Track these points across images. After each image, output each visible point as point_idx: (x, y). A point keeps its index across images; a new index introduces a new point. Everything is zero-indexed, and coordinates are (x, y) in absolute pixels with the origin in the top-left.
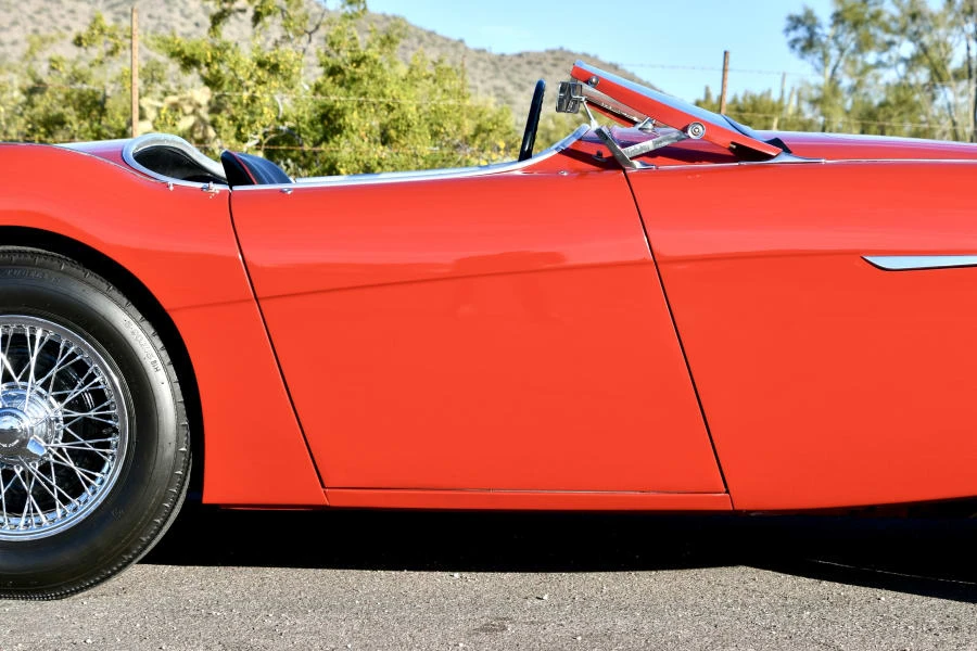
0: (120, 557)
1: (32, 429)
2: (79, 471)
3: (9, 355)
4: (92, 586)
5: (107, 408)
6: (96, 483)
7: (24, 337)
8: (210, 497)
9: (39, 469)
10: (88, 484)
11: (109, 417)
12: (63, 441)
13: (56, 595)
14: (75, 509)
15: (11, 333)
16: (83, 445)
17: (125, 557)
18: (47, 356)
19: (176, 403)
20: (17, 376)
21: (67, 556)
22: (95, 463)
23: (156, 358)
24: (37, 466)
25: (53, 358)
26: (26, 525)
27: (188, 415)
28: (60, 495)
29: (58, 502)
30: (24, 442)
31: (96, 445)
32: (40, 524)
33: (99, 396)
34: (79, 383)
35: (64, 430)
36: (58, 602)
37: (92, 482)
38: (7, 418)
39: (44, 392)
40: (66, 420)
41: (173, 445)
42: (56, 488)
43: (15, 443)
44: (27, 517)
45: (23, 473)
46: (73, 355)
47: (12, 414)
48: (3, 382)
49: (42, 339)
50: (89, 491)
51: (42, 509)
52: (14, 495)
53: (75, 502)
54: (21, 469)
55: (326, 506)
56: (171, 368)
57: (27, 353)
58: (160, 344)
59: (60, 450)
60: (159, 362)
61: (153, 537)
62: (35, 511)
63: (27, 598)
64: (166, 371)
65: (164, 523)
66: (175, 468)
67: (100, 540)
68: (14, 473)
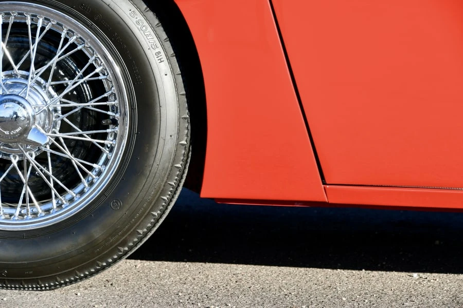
0: (116, 250)
1: (34, 117)
2: (76, 161)
3: (10, 44)
4: (86, 277)
5: (105, 99)
6: (92, 174)
7: (25, 25)
8: (209, 190)
9: (36, 159)
10: (85, 174)
11: (106, 108)
12: (60, 131)
13: (50, 286)
14: (71, 200)
15: (11, 21)
16: (81, 135)
17: (122, 249)
18: (47, 46)
19: (178, 95)
20: (16, 64)
21: (63, 247)
22: (92, 154)
23: (160, 49)
24: (34, 156)
25: (52, 48)
26: (21, 215)
27: (190, 108)
28: (56, 185)
29: (54, 191)
30: (26, 130)
31: (93, 136)
32: (35, 214)
33: (98, 87)
34: (79, 74)
35: (62, 121)
36: (51, 292)
37: (90, 173)
38: (10, 105)
39: (42, 81)
40: (64, 110)
41: (175, 137)
42: (52, 177)
43: (18, 130)
44: (22, 207)
45: (20, 163)
46: (73, 46)
47: (13, 101)
48: (4, 70)
49: (43, 29)
50: (85, 182)
51: (38, 199)
52: (9, 184)
53: (71, 193)
54: (18, 159)
55: (324, 203)
56: (174, 60)
57: (28, 42)
58: (164, 36)
59: (57, 139)
60: (163, 53)
61: (150, 230)
62: (31, 201)
63: (20, 288)
64: (170, 63)
65: (161, 216)
66: (174, 161)
67: (97, 232)
68: (10, 162)
